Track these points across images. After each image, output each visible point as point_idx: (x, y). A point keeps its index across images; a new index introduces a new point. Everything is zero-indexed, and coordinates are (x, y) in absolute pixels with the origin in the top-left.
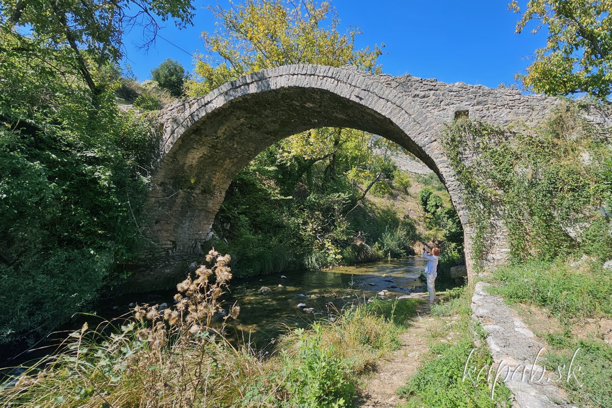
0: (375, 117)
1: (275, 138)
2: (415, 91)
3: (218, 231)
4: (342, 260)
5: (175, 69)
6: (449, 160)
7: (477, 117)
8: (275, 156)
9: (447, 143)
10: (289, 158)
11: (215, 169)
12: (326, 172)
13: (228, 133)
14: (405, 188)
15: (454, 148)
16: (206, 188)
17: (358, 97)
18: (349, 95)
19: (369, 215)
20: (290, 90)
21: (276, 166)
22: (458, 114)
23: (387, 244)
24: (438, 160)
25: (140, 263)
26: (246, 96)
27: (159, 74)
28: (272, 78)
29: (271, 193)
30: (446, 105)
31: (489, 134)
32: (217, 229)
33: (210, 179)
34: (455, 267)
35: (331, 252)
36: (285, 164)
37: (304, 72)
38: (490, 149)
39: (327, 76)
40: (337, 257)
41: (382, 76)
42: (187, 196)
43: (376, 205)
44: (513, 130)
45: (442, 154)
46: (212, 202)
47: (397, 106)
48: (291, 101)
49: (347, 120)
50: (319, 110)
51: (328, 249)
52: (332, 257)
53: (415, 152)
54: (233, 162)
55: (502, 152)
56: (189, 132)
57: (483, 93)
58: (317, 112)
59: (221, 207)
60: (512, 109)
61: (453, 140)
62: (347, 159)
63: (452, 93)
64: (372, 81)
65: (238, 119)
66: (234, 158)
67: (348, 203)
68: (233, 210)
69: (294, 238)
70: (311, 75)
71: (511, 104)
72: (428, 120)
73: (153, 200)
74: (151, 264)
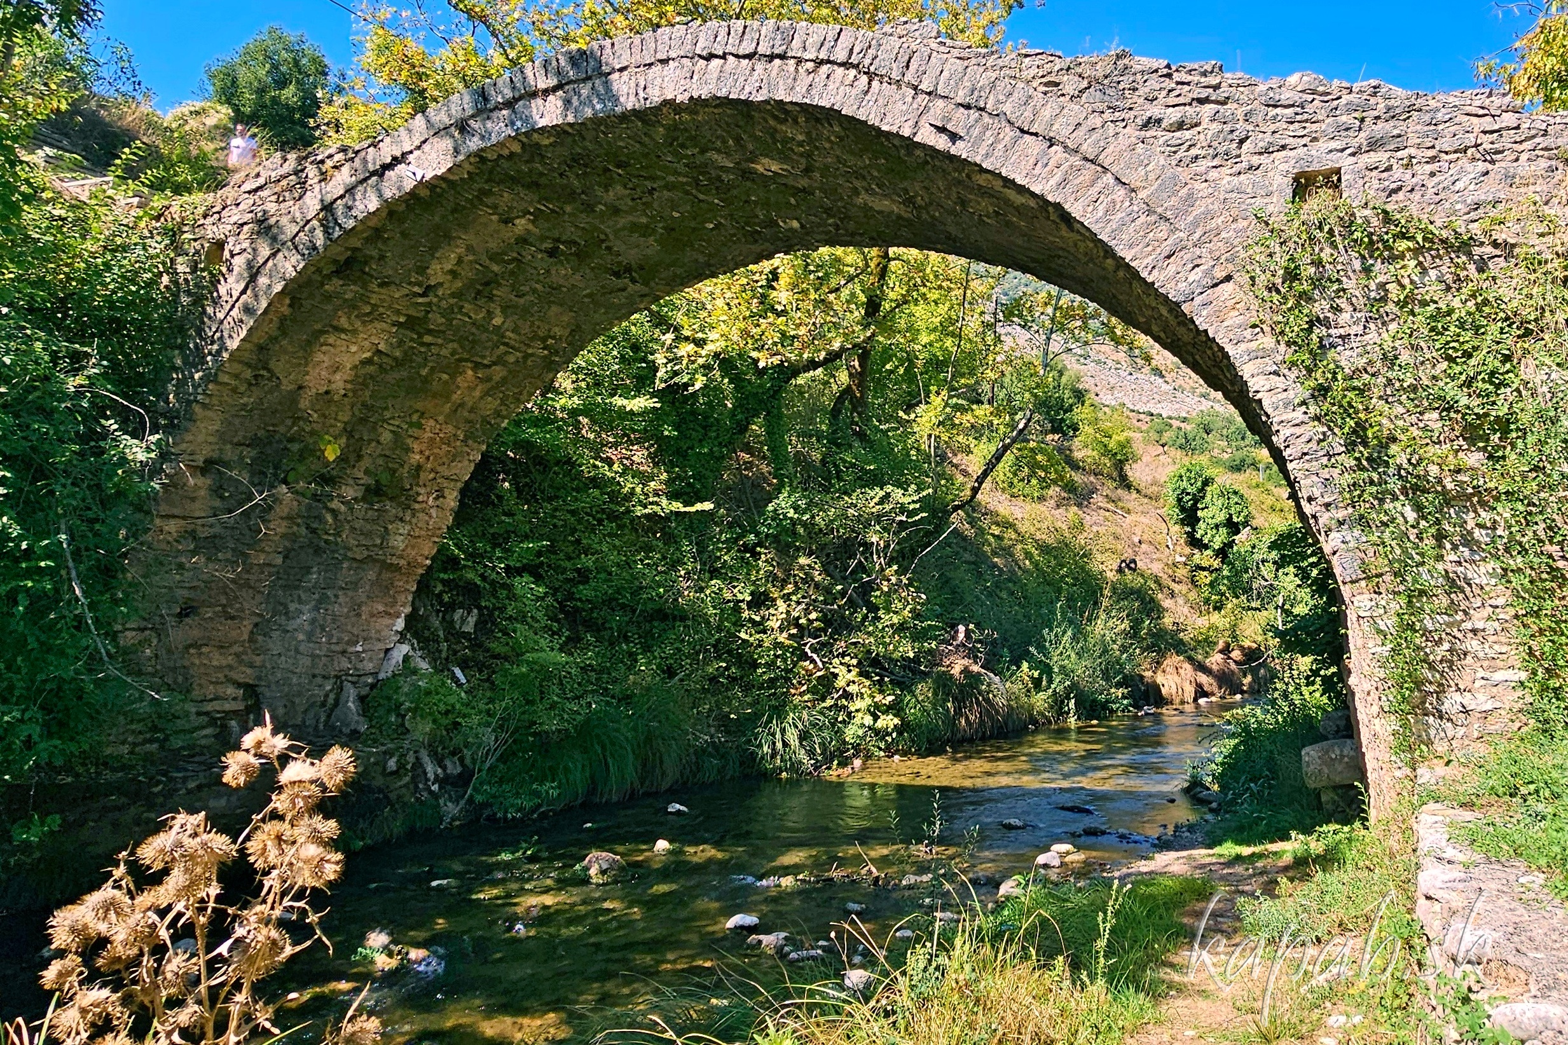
0: (1007, 202)
1: (646, 290)
2: (1148, 105)
3: (427, 640)
4: (900, 734)
5: (296, 63)
6: (1282, 348)
7: (1372, 192)
8: (651, 357)
9: (1272, 288)
10: (701, 361)
11: (419, 406)
12: (835, 413)
13: (466, 273)
14: (1119, 465)
15: (1298, 305)
16: (385, 478)
17: (942, 130)
18: (910, 123)
19: (995, 565)
20: (697, 113)
21: (653, 395)
22: (1303, 185)
23: (1063, 667)
24: (1243, 346)
25: (108, 776)
26: (536, 135)
27: (234, 82)
28: (632, 70)
29: (632, 492)
30: (1261, 154)
31: (1418, 251)
32: (427, 633)
33: (400, 444)
34: (1316, 746)
35: (859, 704)
36: (686, 386)
37: (747, 47)
38: (1423, 304)
39: (829, 62)
40: (880, 724)
41: (1026, 56)
42: (309, 508)
43: (1019, 525)
44: (1500, 237)
45: (1254, 326)
46: (404, 529)
47: (1086, 159)
48: (703, 151)
49: (907, 220)
50: (803, 183)
51: (847, 696)
52: (863, 725)
53: (1155, 328)
54: (488, 379)
55: (1469, 313)
56: (319, 270)
57: (1389, 109)
58: (796, 192)
59: (442, 549)
60: (1493, 162)
61: (1292, 275)
62: (912, 365)
63: (1279, 110)
64: (994, 75)
65: (506, 222)
66: (494, 363)
67: (915, 523)
68: (491, 560)
69: (719, 658)
70: (771, 58)
71: (1488, 146)
72: (1199, 209)
73: (172, 527)
74: (151, 779)
